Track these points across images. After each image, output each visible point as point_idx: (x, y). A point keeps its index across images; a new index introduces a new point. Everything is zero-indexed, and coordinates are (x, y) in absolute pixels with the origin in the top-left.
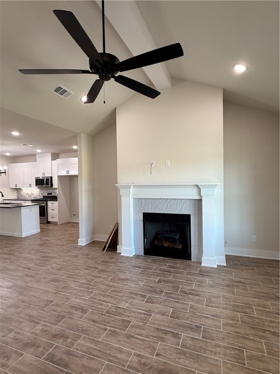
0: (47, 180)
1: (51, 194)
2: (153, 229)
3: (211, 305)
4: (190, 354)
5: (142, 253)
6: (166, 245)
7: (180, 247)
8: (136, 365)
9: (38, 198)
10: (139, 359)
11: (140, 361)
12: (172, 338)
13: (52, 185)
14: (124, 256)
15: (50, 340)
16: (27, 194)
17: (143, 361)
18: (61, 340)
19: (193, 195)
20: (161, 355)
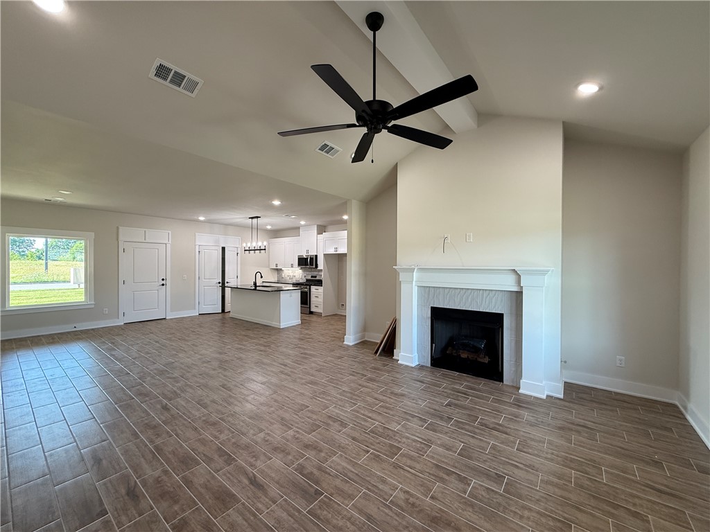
0: (311, 259)
1: (316, 277)
2: (446, 332)
3: (525, 450)
4: (480, 508)
5: (429, 364)
6: (464, 355)
7: (486, 360)
8: (402, 503)
9: (301, 281)
10: (407, 496)
11: (408, 499)
12: (457, 482)
13: (317, 266)
14: (402, 365)
15: (301, 449)
16: (288, 276)
17: (411, 500)
18: (313, 453)
19: (509, 284)
20: (437, 499)
